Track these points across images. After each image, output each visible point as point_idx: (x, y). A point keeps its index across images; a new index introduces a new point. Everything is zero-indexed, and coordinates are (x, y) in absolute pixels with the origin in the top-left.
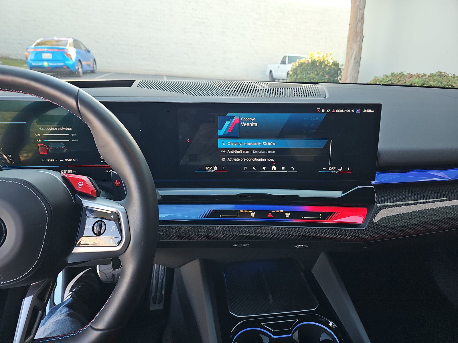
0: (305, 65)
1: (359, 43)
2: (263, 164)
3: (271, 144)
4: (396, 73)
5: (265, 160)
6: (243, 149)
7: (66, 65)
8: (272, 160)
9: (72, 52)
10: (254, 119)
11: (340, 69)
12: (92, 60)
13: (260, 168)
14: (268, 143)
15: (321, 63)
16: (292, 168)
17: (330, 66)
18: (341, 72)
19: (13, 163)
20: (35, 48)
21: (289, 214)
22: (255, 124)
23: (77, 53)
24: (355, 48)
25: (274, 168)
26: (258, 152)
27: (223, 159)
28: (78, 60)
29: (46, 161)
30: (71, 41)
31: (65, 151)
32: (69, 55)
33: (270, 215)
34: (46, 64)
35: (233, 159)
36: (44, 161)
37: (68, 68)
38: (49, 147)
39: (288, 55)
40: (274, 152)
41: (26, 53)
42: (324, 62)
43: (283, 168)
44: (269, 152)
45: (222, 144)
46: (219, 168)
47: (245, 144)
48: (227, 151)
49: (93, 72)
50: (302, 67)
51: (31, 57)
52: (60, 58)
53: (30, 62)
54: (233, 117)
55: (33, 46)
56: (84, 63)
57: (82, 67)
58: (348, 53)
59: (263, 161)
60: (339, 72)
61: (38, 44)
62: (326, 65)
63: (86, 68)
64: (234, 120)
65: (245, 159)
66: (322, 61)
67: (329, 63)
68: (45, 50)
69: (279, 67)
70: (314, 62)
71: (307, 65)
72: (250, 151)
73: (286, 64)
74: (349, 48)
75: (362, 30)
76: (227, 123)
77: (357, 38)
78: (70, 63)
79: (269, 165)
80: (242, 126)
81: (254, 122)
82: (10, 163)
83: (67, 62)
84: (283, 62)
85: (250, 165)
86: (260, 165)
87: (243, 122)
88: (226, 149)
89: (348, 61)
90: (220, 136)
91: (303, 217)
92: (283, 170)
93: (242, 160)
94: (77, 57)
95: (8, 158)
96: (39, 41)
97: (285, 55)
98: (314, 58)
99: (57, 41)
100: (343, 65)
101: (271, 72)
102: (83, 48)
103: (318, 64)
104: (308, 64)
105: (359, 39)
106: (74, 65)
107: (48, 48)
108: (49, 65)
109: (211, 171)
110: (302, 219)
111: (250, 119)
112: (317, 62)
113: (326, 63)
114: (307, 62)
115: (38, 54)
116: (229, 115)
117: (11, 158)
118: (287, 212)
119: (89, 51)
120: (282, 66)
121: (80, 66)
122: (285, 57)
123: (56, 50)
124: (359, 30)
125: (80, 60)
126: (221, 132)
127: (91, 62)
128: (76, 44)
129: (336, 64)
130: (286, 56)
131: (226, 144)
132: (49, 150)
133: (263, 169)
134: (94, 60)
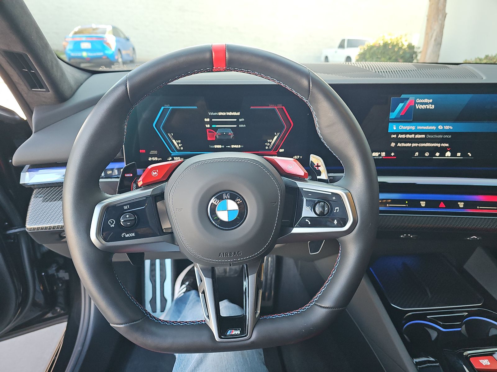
0: (375, 48)
1: (440, 22)
2: (436, 149)
3: (447, 127)
4: (490, 55)
5: (439, 145)
6: (415, 133)
7: (105, 54)
8: (447, 145)
9: (112, 41)
10: (431, 101)
11: (415, 53)
12: (131, 49)
13: (432, 154)
14: (444, 127)
15: (394, 46)
16: (469, 154)
17: (405, 49)
18: (416, 56)
19: (182, 148)
20: (73, 38)
21: (463, 203)
22: (431, 106)
23: (117, 41)
24: (436, 27)
25: (448, 154)
26: (432, 137)
27: (393, 145)
28: (118, 50)
29: (213, 147)
30: (109, 28)
31: (232, 136)
32: (108, 44)
33: (442, 205)
34: (85, 54)
35: (403, 145)
36: (212, 147)
37: (108, 58)
38: (217, 132)
39: (347, 39)
40: (450, 136)
41: (64, 43)
42: (397, 44)
43: (459, 154)
44: (445, 136)
45: (393, 127)
46: (388, 154)
47: (418, 127)
48: (397, 136)
49: (132, 62)
50: (372, 51)
51: (69, 47)
52: (99, 47)
53: (69, 52)
54: (408, 99)
55: (71, 35)
56: (124, 52)
57: (122, 57)
58: (427, 34)
59: (437, 147)
60: (414, 56)
61: (76, 33)
62: (400, 48)
63: (126, 58)
64: (408, 101)
65: (416, 145)
66: (395, 43)
67: (403, 45)
68: (84, 39)
69: (336, 52)
70: (386, 45)
71: (377, 49)
72: (423, 136)
73: (344, 47)
74: (429, 27)
75: (444, 6)
76: (401, 105)
77: (438, 16)
78: (109, 52)
79: (443, 151)
80: (417, 108)
81: (430, 103)
82: (179, 149)
83: (107, 52)
84: (341, 46)
85: (422, 151)
86: (433, 151)
87: (418, 104)
88: (397, 134)
89: (427, 42)
90: (391, 119)
91: (478, 207)
92: (458, 157)
93: (414, 145)
94: (117, 46)
95: (178, 144)
96: (76, 29)
97: (343, 38)
98: (386, 41)
99: (94, 29)
100: (419, 48)
101: (327, 57)
102: (122, 36)
103: (390, 47)
104: (379, 47)
105: (440, 17)
106: (113, 55)
107: (87, 37)
108: (88, 56)
109: (378, 157)
110: (478, 209)
111: (426, 101)
112: (389, 44)
113: (400, 46)
114: (377, 45)
115: (77, 44)
116: (403, 96)
117: (181, 143)
118: (461, 202)
119: (128, 39)
120: (341, 50)
121: (119, 56)
122: (343, 41)
123: (94, 39)
124: (441, 6)
125: (119, 50)
126: (393, 115)
127: (130, 52)
128: (116, 31)
129: (411, 47)
130: (345, 40)
131: (397, 128)
132: (217, 136)
133: (436, 155)
134: (134, 49)
